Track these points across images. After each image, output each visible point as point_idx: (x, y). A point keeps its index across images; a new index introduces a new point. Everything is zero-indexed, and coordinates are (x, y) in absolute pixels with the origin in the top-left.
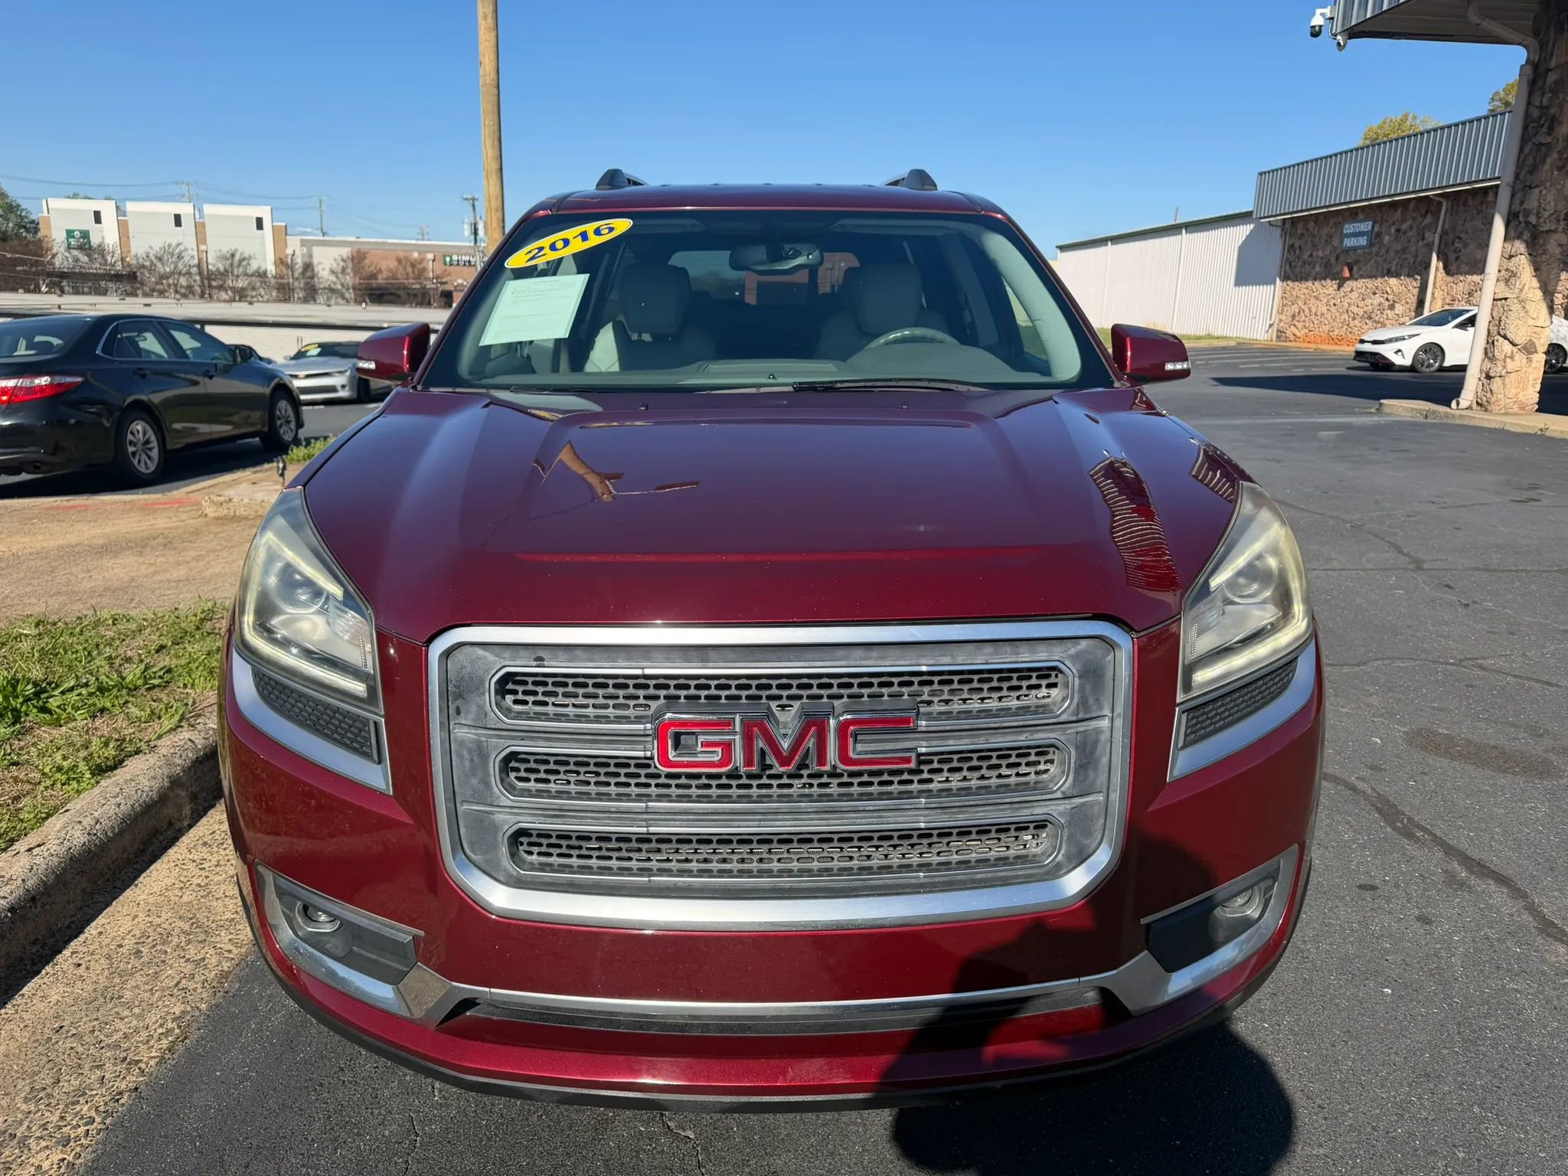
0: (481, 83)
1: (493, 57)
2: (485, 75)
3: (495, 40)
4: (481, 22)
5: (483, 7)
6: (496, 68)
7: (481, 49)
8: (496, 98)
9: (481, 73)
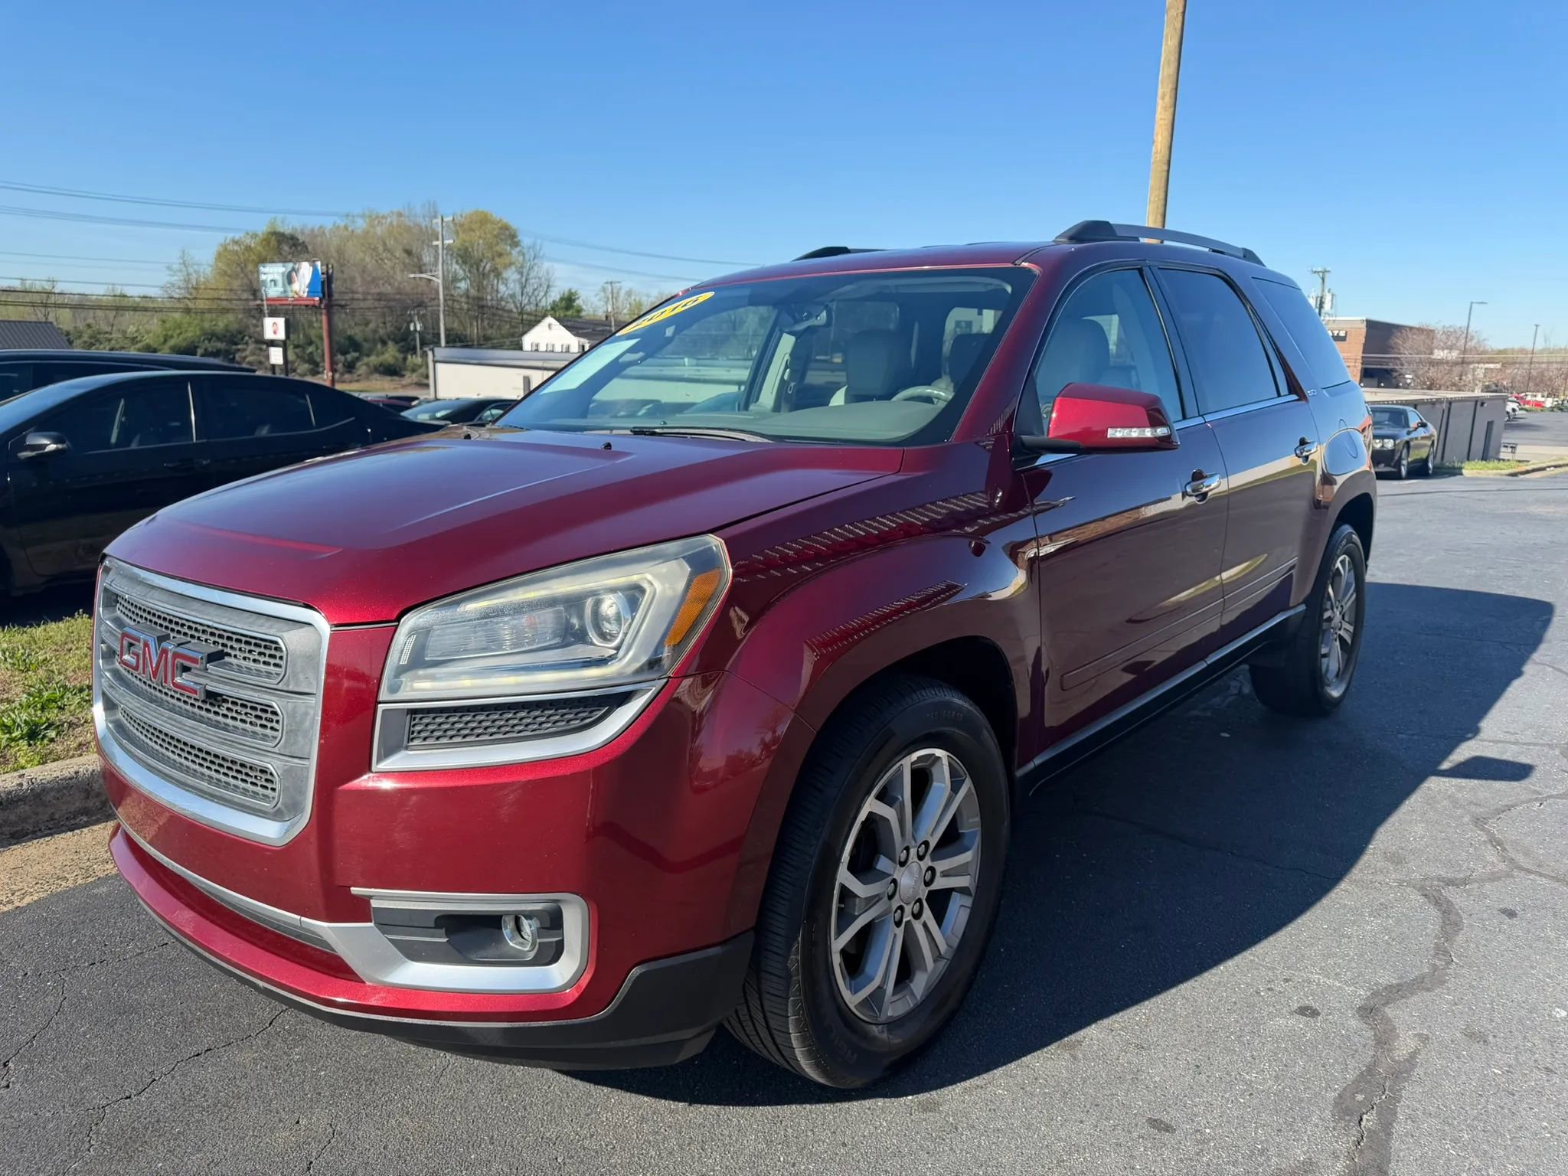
0: (1152, 160)
1: (1166, 134)
2: (1156, 153)
3: (1171, 117)
4: (1160, 102)
5: (1162, 88)
6: (1167, 144)
7: (1156, 127)
8: (1165, 174)
9: (1154, 150)
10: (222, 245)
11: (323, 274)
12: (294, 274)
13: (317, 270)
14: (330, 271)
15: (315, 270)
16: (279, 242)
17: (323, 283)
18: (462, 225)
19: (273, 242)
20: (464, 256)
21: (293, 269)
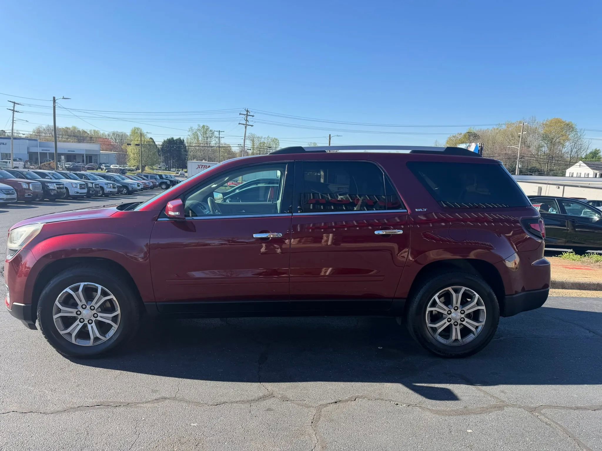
10: (449, 138)
11: (479, 147)
12: (469, 147)
13: (477, 145)
14: (482, 146)
15: (477, 146)
16: (469, 136)
17: (479, 150)
18: (546, 125)
19: (467, 136)
20: (545, 137)
21: (469, 146)
